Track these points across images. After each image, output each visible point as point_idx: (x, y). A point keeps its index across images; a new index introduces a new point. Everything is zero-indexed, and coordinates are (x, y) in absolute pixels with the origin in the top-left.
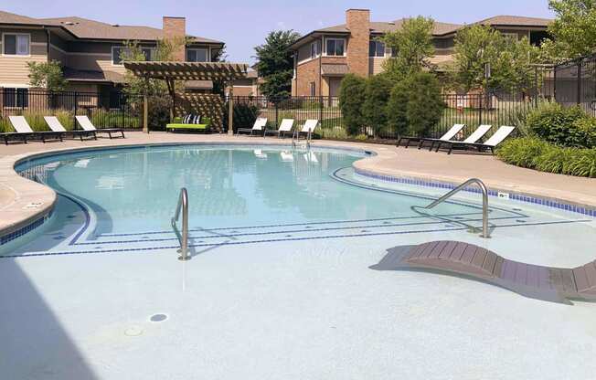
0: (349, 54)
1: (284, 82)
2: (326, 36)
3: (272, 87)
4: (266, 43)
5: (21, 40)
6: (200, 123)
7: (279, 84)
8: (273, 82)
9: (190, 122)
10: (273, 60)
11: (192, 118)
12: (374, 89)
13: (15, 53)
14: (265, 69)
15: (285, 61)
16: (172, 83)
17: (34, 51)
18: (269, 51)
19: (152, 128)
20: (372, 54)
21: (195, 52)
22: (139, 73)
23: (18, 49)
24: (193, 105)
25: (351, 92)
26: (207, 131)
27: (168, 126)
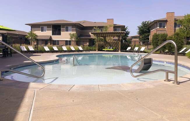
0: (167, 27)
1: (147, 37)
2: (159, 22)
3: (143, 39)
4: (141, 25)
5: (70, 28)
6: (112, 49)
7: (145, 38)
8: (143, 37)
9: (109, 48)
10: (143, 30)
11: (110, 47)
12: (161, 38)
13: (68, 31)
14: (141, 33)
15: (147, 30)
16: (105, 38)
17: (73, 31)
18: (142, 27)
19: (99, 50)
20: (175, 27)
21: (116, 29)
22: (95, 35)
23: (69, 31)
24: (111, 44)
25: (155, 38)
26: (113, 51)
27: (103, 49)
